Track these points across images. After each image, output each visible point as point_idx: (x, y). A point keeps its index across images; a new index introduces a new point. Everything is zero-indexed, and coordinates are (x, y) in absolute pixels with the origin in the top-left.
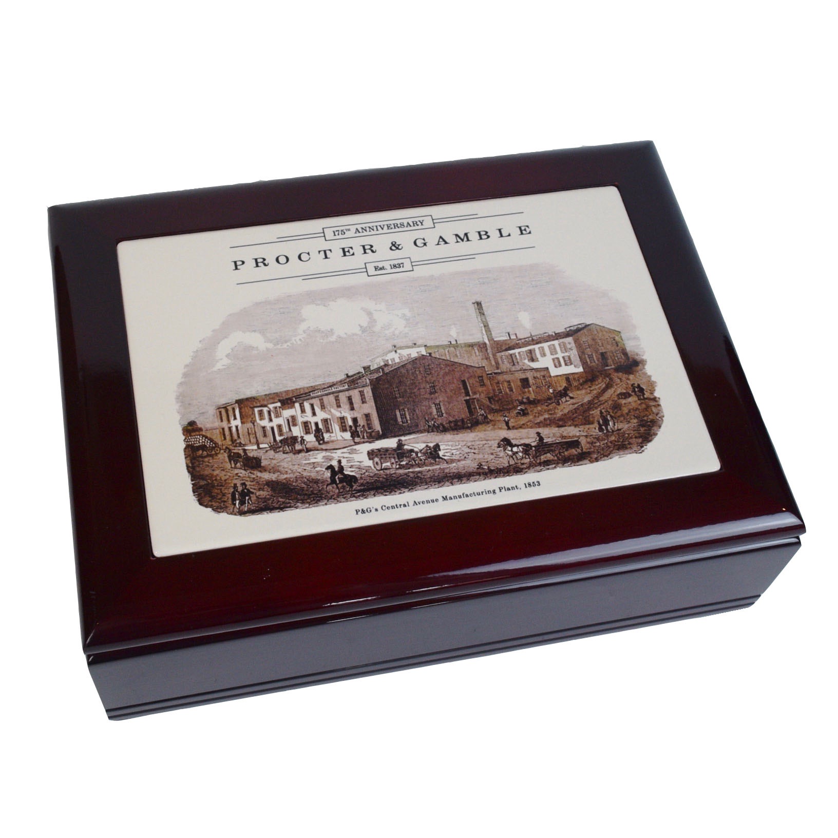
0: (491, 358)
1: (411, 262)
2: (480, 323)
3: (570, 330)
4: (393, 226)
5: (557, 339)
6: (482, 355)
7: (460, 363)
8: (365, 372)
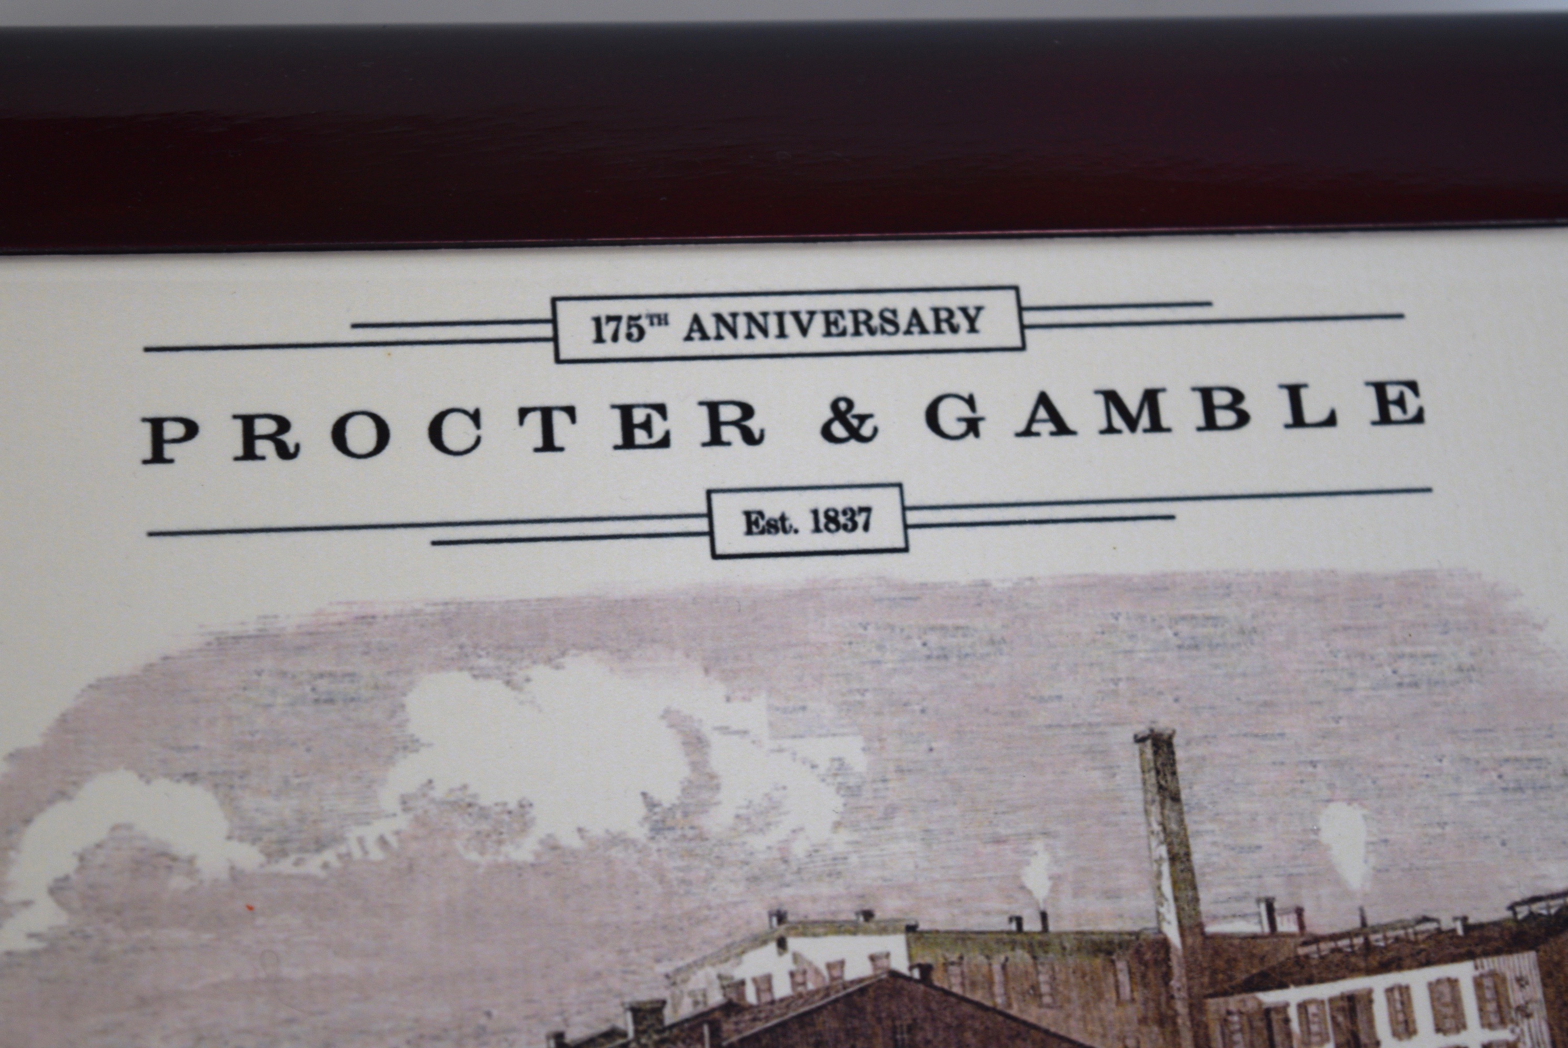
0: (1180, 1021)
1: (904, 509)
2: (1154, 843)
3: (1532, 916)
4: (848, 323)
5: (1470, 956)
6: (1145, 1003)
7: (1047, 1032)
8: (637, 1032)
